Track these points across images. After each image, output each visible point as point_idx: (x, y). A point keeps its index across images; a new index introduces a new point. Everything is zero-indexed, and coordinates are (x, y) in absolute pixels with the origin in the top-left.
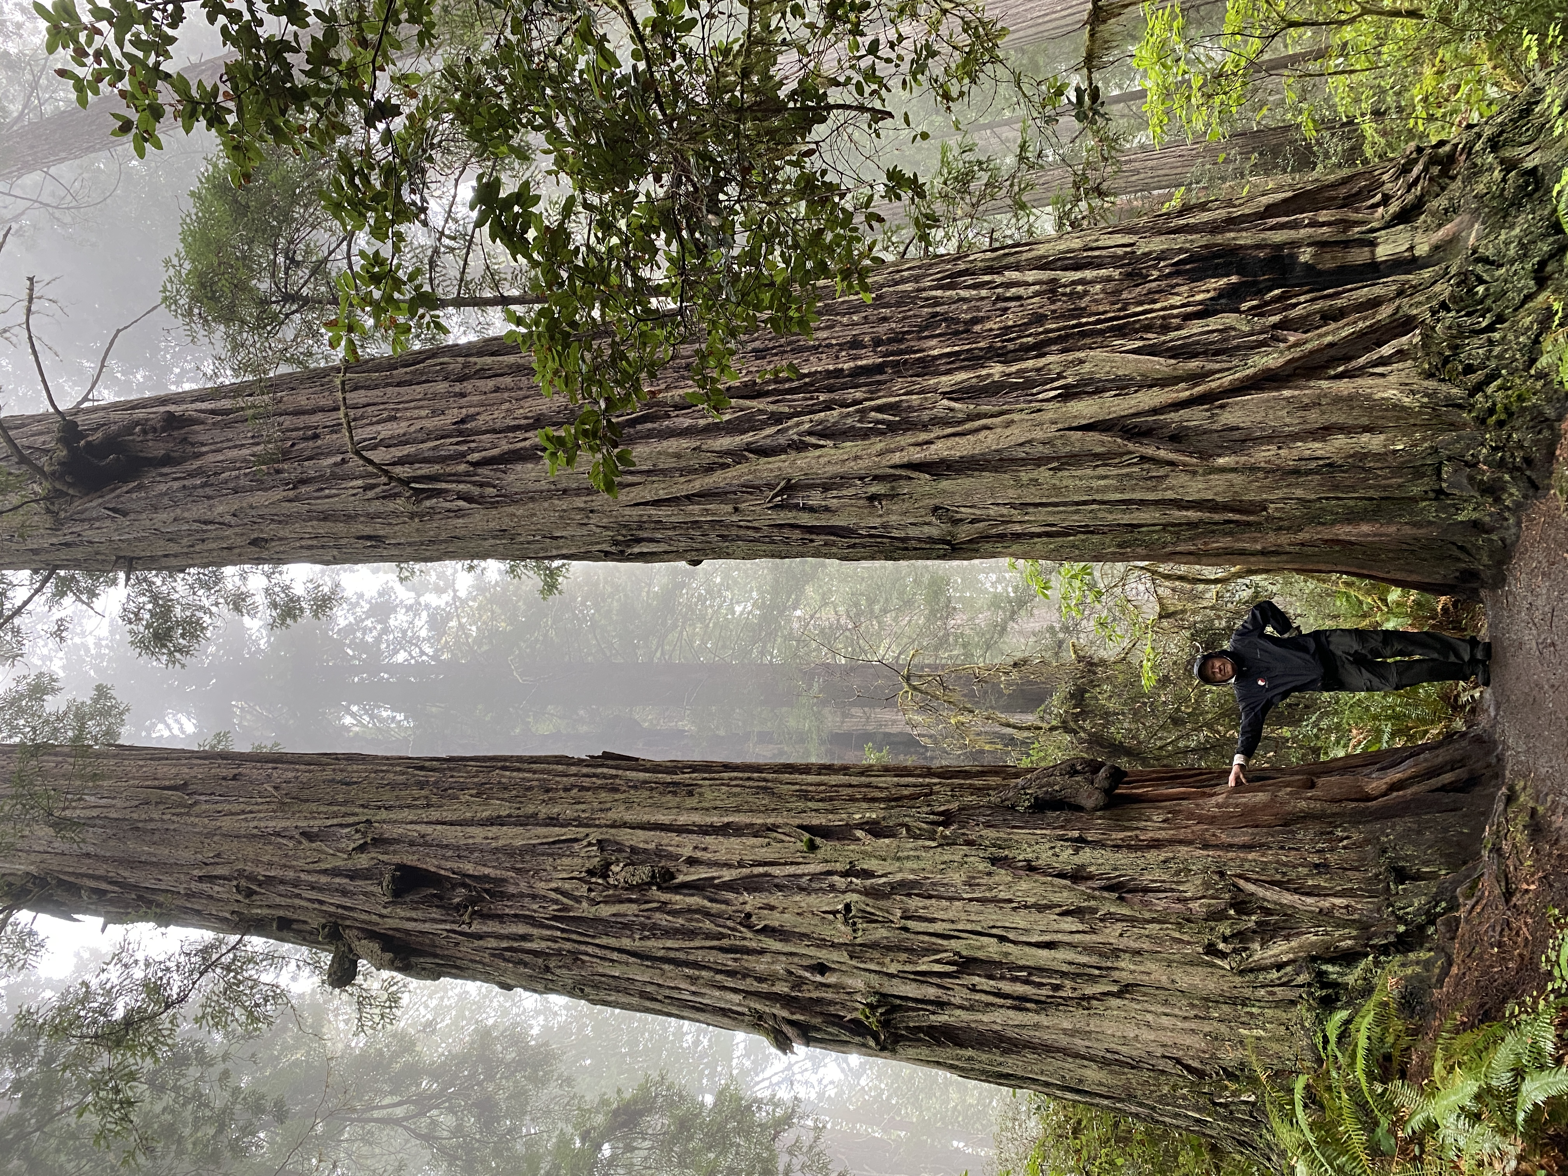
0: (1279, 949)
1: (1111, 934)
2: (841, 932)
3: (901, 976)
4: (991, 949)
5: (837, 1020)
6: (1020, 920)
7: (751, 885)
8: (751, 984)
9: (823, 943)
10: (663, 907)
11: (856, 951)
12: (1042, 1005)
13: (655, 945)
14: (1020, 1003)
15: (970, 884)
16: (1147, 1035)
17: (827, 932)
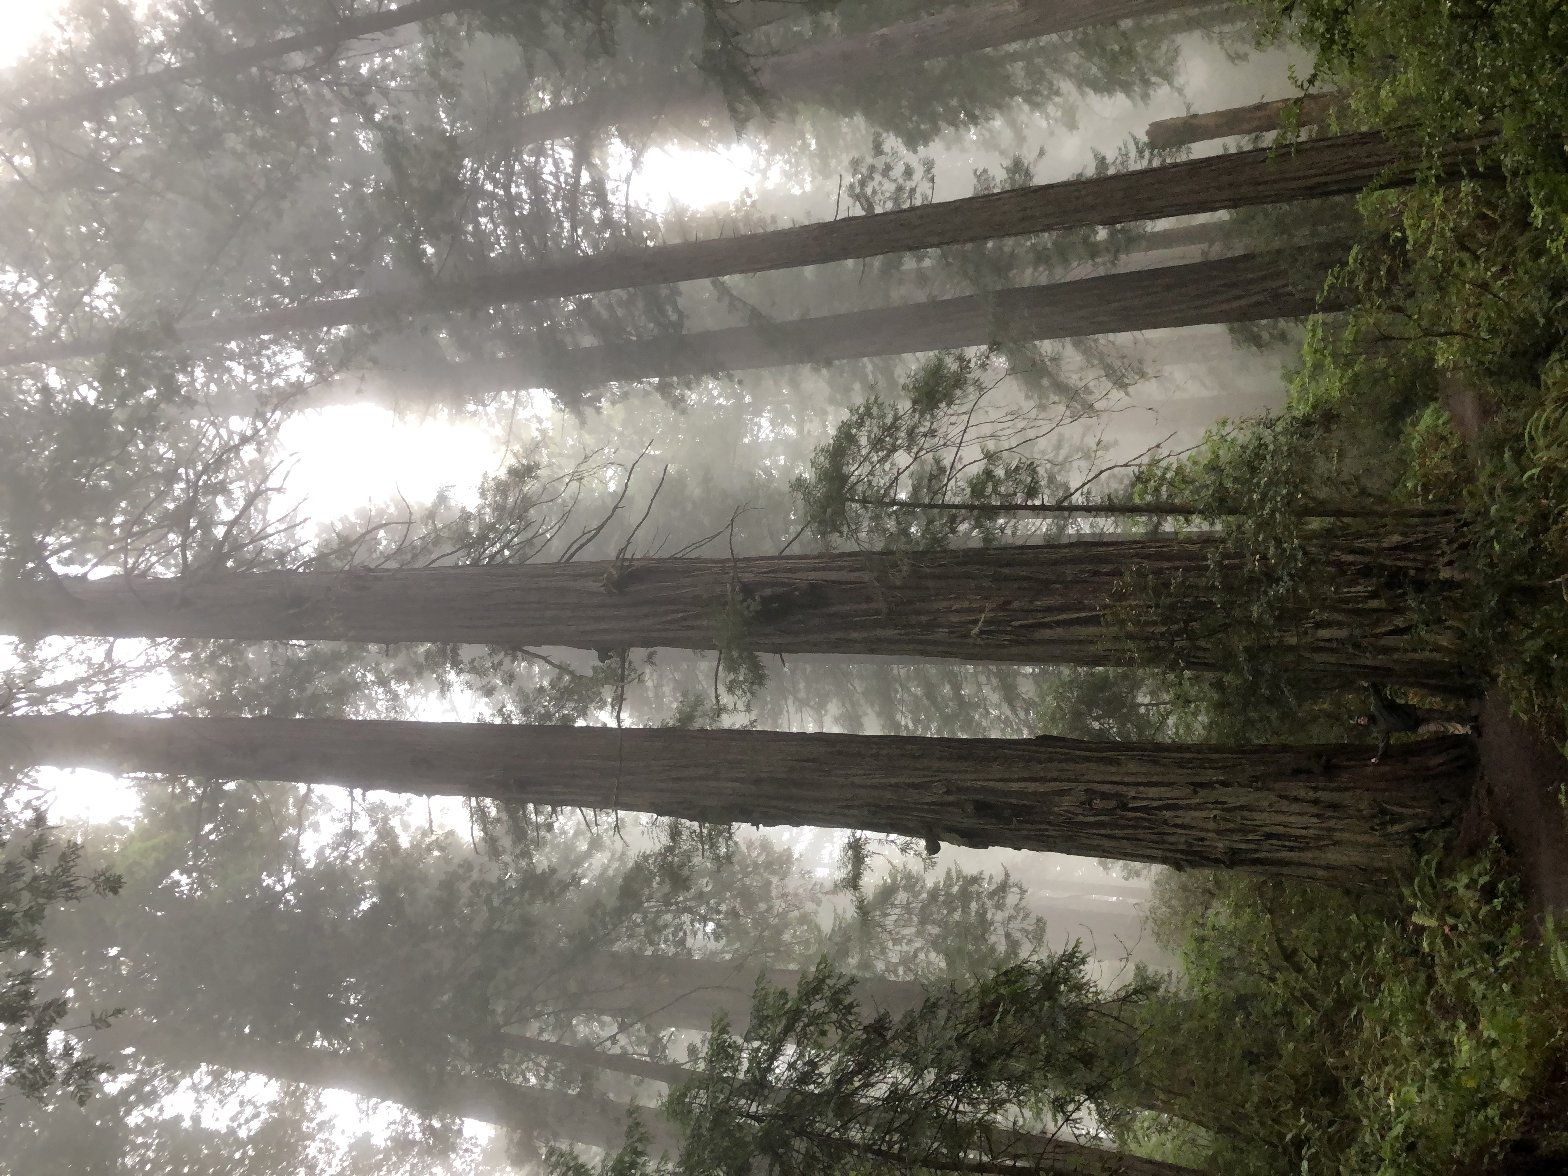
0: (1397, 828)
1: (1332, 823)
2: (1211, 825)
3: (1241, 841)
4: (1281, 830)
5: (1207, 859)
6: (1292, 819)
7: (1167, 807)
8: (1167, 846)
9: (1202, 830)
10: (1123, 817)
11: (1218, 832)
12: (1301, 850)
13: (1118, 832)
14: (1291, 849)
15: (1271, 805)
16: (1345, 858)
17: (1205, 825)
